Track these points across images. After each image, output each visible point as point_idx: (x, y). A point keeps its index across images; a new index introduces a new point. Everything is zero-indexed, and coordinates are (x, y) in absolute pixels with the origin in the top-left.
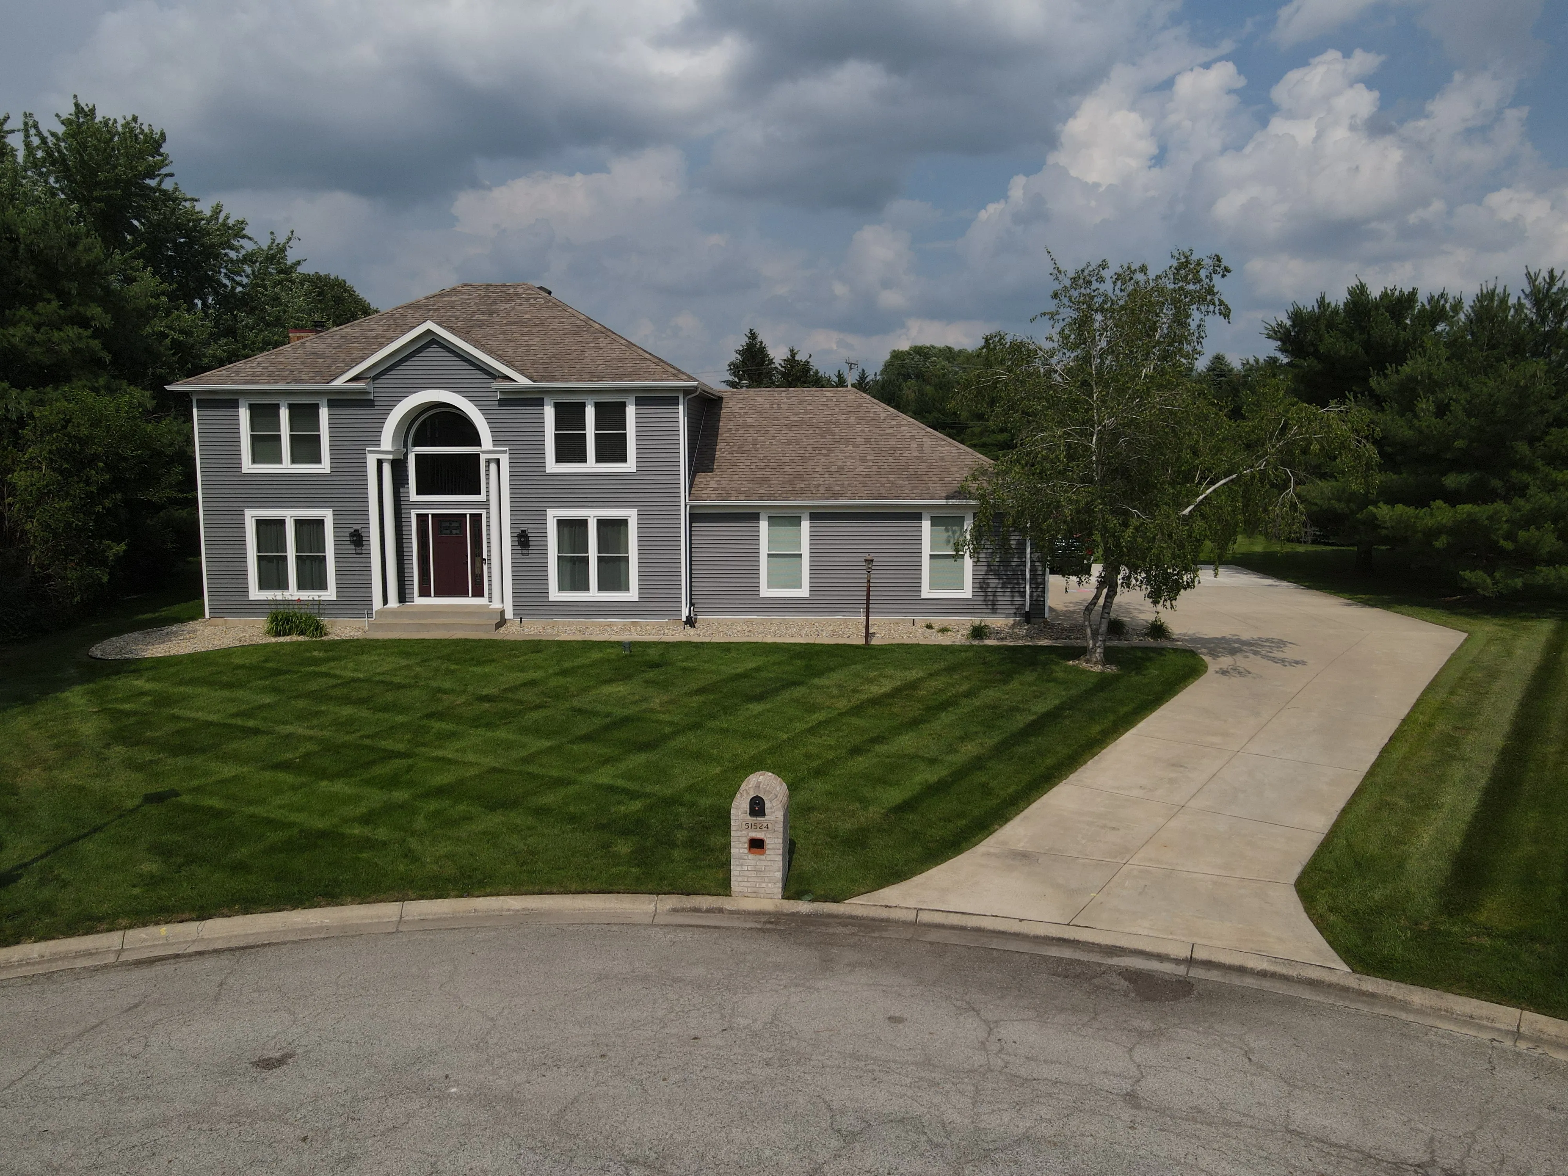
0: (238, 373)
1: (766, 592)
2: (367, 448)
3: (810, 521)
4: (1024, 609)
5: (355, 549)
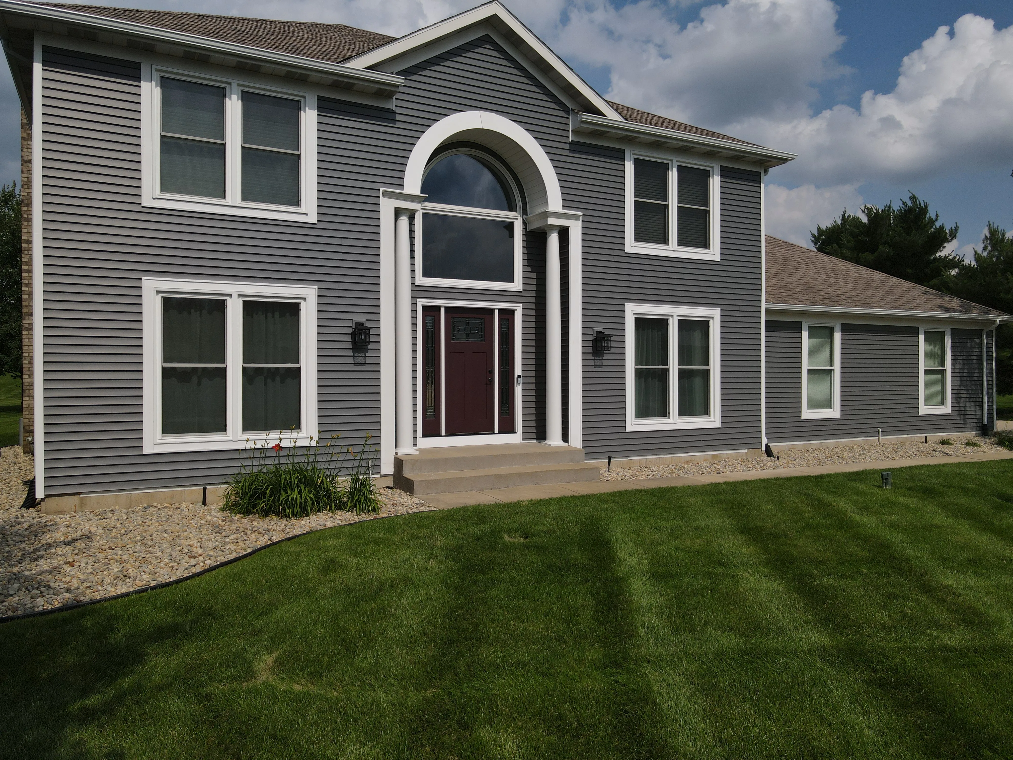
1: (807, 414)
2: (381, 189)
3: (841, 332)
4: (982, 422)
5: (354, 356)
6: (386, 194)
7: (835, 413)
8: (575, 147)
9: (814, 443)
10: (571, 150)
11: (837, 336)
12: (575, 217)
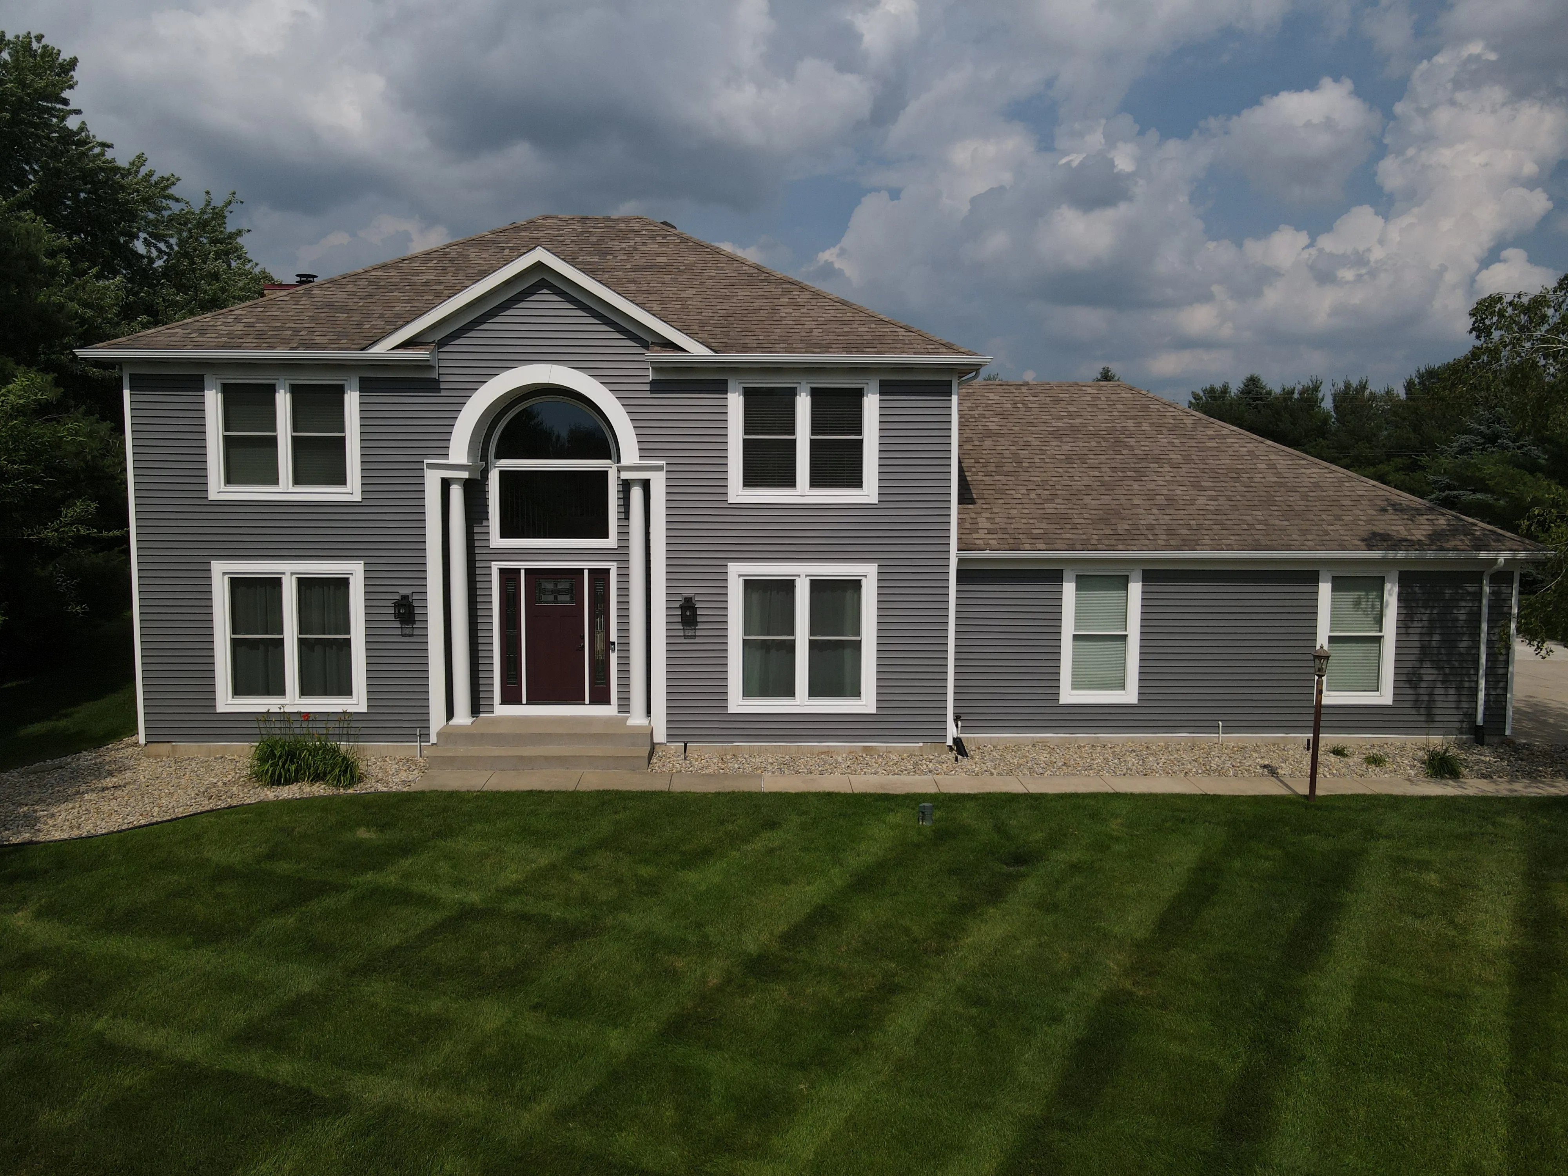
0: (202, 332)
1: (1068, 695)
2: (425, 461)
3: (1143, 582)
4: (1475, 721)
5: (401, 628)
6: (430, 466)
7: (1129, 695)
8: (657, 387)
9: (1083, 737)
10: (652, 391)
11: (1135, 589)
12: (659, 468)
